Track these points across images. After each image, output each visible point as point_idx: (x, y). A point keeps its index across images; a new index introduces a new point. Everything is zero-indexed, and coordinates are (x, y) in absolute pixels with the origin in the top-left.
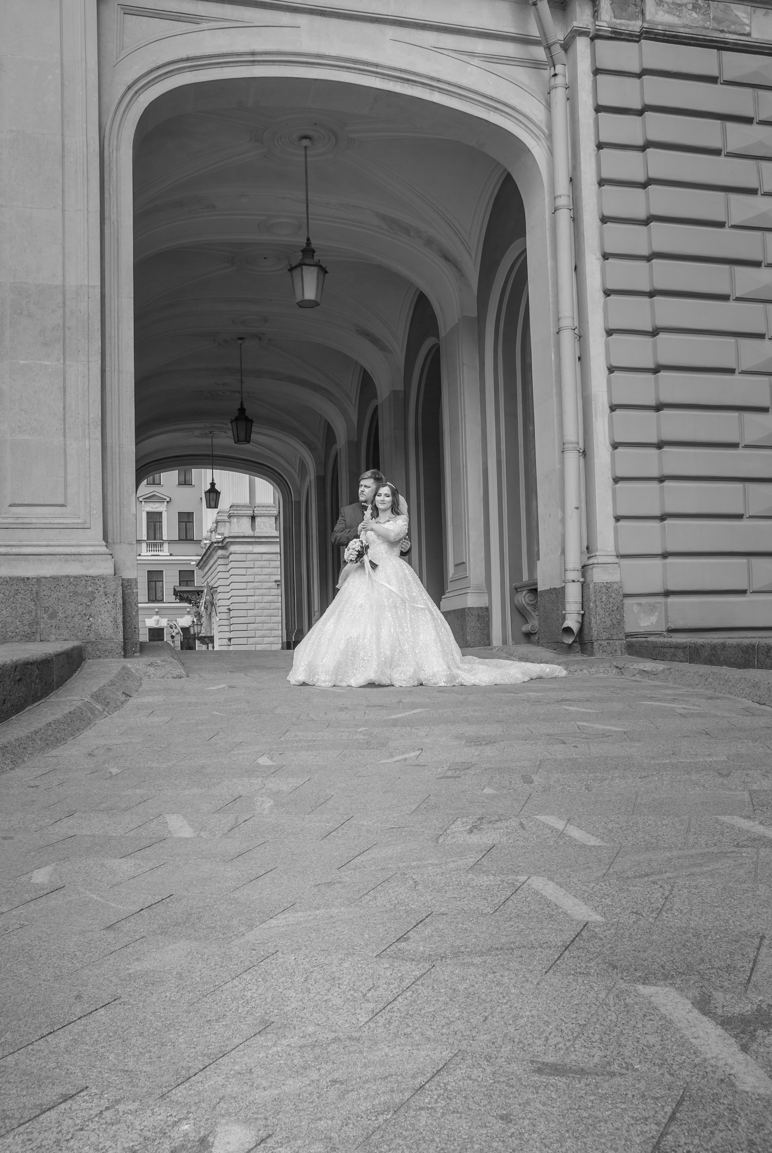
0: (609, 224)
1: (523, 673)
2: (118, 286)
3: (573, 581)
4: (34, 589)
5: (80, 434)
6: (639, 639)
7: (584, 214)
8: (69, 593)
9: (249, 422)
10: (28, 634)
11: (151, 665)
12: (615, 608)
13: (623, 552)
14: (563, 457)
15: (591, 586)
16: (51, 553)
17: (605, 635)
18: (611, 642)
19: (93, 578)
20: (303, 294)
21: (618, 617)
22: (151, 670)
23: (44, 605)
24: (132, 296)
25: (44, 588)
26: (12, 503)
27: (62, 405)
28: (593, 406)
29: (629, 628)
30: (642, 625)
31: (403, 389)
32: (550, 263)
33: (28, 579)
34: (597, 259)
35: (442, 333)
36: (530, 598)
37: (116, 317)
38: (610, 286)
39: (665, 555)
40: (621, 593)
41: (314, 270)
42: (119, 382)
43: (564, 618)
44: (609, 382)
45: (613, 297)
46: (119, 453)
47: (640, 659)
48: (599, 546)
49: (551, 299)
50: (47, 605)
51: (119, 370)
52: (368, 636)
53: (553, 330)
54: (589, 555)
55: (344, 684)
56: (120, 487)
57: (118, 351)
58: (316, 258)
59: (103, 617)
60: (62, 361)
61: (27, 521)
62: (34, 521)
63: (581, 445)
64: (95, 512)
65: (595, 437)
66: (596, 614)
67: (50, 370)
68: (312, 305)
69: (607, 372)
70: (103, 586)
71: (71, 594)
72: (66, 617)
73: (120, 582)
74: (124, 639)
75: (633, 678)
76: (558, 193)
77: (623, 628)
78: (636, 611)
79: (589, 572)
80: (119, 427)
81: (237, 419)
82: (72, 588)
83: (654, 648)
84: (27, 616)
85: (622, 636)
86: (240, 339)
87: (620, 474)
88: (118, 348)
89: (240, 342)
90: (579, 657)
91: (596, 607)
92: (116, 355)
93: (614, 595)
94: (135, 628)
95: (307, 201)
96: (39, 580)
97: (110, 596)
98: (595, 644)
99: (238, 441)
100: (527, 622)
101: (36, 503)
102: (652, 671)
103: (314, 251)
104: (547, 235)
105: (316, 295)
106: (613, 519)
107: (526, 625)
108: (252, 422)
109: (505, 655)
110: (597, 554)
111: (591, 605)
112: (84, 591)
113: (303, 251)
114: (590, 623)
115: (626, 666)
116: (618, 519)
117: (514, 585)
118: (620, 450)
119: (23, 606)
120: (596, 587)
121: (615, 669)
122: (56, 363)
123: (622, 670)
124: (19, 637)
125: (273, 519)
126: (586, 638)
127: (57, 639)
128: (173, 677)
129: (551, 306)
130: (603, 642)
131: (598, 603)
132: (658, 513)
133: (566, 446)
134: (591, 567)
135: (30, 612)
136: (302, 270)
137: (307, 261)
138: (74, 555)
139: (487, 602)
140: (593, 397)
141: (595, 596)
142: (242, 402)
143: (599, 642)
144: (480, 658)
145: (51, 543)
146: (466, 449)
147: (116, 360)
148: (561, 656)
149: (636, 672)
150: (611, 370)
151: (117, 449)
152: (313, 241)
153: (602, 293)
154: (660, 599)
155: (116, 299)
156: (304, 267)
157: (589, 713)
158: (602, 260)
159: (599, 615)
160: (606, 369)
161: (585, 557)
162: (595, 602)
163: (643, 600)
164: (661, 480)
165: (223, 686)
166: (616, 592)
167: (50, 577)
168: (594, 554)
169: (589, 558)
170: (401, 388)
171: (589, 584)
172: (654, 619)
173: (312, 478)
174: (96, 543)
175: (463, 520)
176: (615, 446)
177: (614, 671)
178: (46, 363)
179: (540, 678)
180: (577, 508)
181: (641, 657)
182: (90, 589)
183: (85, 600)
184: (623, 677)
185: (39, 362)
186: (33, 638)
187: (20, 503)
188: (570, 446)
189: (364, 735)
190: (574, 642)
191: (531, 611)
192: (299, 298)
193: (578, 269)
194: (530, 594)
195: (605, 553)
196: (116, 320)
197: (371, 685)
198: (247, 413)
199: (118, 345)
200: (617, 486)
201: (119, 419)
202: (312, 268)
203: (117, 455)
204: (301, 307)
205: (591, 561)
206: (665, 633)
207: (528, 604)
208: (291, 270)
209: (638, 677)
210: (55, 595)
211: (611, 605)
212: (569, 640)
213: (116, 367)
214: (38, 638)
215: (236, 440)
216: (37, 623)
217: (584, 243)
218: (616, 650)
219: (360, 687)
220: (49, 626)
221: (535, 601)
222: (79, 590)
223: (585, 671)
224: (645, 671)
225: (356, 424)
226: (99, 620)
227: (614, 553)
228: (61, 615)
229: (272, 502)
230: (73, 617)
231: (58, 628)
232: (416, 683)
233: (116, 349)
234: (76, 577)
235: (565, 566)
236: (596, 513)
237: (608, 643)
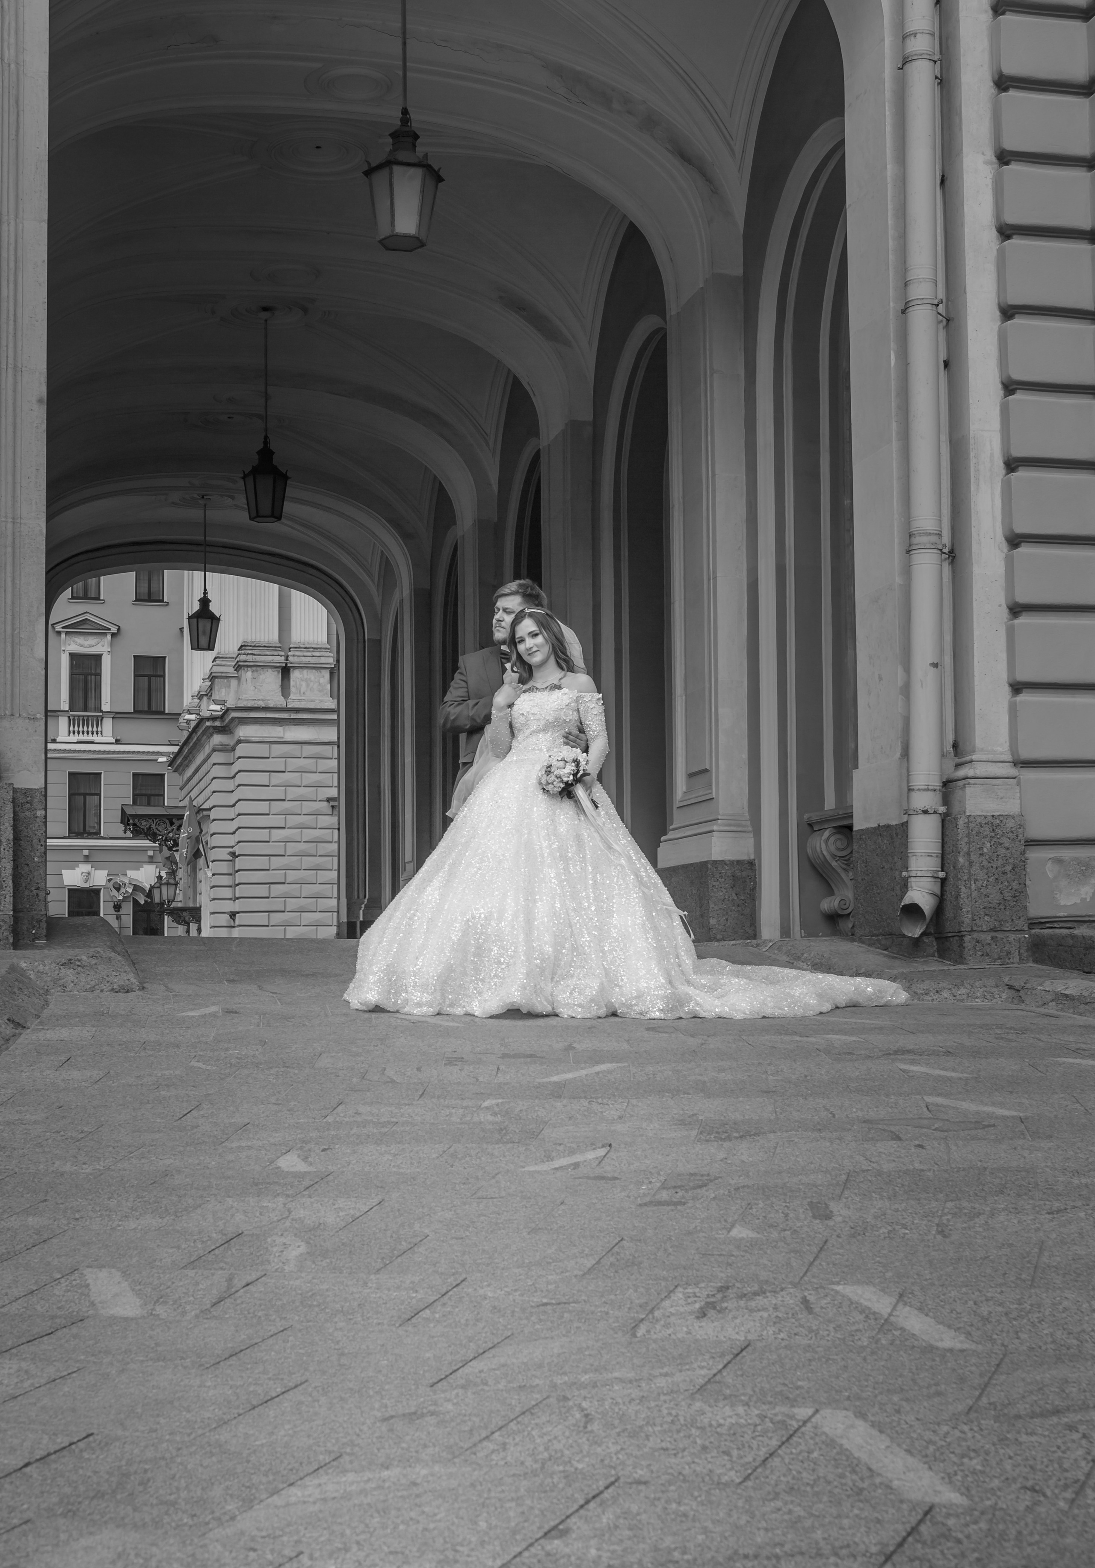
0: (1012, 93)
1: (820, 996)
2: (17, 196)
3: (925, 812)
6: (1057, 931)
7: (962, 70)
9: (280, 478)
11: (69, 963)
12: (1009, 868)
13: (1026, 754)
14: (909, 561)
15: (961, 823)
17: (986, 922)
18: (1000, 935)
20: (393, 223)
21: (1015, 885)
22: (69, 974)
24: (46, 217)
28: (973, 461)
29: (1037, 909)
30: (1062, 903)
31: (591, 419)
32: (890, 170)
34: (986, 163)
35: (673, 308)
36: (839, 844)
37: (12, 258)
38: (1012, 218)
40: (1021, 837)
41: (417, 173)
42: (15, 391)
43: (905, 886)
44: (1005, 412)
45: (1017, 242)
46: (14, 533)
47: (1058, 971)
48: (978, 743)
49: (891, 243)
51: (15, 366)
52: (509, 915)
53: (893, 306)
54: (957, 760)
55: (459, 1011)
56: (13, 603)
57: (15, 329)
58: (420, 150)
63: (946, 539)
65: (973, 523)
66: (969, 879)
68: (412, 244)
69: (1002, 393)
73: (9, 797)
74: (14, 910)
75: (1043, 1010)
76: (911, 27)
77: (1025, 907)
78: (1050, 875)
79: (958, 793)
80: (14, 483)
81: (255, 472)
83: (1086, 949)
85: (1022, 924)
86: (265, 309)
87: (1022, 598)
88: (15, 321)
89: (264, 315)
90: (935, 966)
91: (971, 864)
92: (11, 337)
93: (1006, 842)
94: (38, 889)
95: (404, 32)
98: (967, 938)
99: (256, 516)
100: (831, 893)
102: (1081, 996)
103: (416, 137)
104: (887, 113)
105: (419, 226)
106: (1007, 690)
107: (828, 900)
108: (285, 478)
109: (785, 958)
110: (974, 757)
111: (961, 860)
113: (394, 135)
114: (958, 897)
115: (1028, 986)
116: (1017, 688)
117: (806, 816)
118: (1025, 550)
120: (972, 825)
121: (1007, 990)
123: (1022, 993)
125: (327, 674)
126: (949, 927)
128: (112, 990)
129: (891, 257)
130: (982, 936)
131: (974, 857)
133: (916, 540)
134: (961, 783)
136: (391, 173)
137: (402, 156)
139: (752, 850)
140: (972, 441)
141: (969, 843)
142: (266, 437)
143: (975, 935)
144: (734, 962)
146: (715, 541)
147: (11, 345)
148: (897, 963)
149: (1049, 997)
150: (1010, 387)
151: (10, 526)
152: (413, 115)
153: (994, 233)
154: (1094, 853)
155: (12, 223)
156: (396, 169)
157: (949, 1079)
158: (996, 166)
159: (976, 880)
160: (1000, 386)
161: (950, 764)
162: (968, 854)
163: (1067, 853)
165: (213, 1009)
166: (1010, 835)
168: (968, 758)
169: (958, 766)
170: (587, 416)
171: (956, 819)
172: (1087, 891)
173: (406, 592)
175: (707, 685)
176: (1015, 541)
177: (1004, 996)
179: (853, 1006)
180: (935, 665)
181: (1060, 966)
184: (1023, 1006)
188: (924, 539)
189: (495, 1114)
190: (923, 934)
191: (840, 871)
192: (384, 231)
193: (947, 183)
194: (838, 836)
195: (991, 757)
196: (12, 265)
197: (513, 1013)
198: (276, 461)
199: (15, 315)
200: (1017, 622)
201: (14, 467)
202: (412, 171)
203: (10, 538)
204: (387, 248)
205: (961, 773)
207: (834, 856)
208: (367, 173)
209: (1052, 1009)
211: (1000, 862)
212: (915, 931)
213: (11, 361)
215: (254, 514)
217: (961, 129)
218: (1009, 953)
219: (491, 1017)
221: (849, 851)
223: (945, 994)
224: (1066, 996)
225: (495, 488)
227: (1011, 760)
229: (325, 639)
232: (603, 1012)
233: (11, 323)
235: (908, 782)
236: (973, 676)
237: (992, 938)
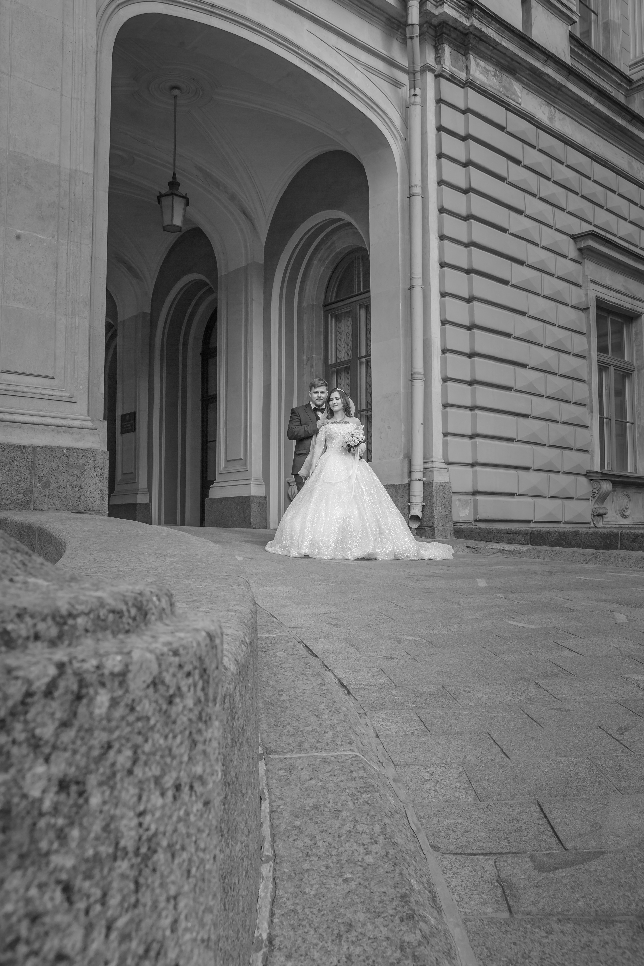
0: (445, 215)
2: (97, 179)
3: (420, 480)
4: (30, 457)
5: (70, 311)
7: (429, 203)
8: (63, 463)
10: (22, 502)
12: (447, 502)
13: (451, 460)
14: (412, 384)
15: (434, 485)
16: (44, 423)
17: (441, 522)
18: (445, 528)
19: (84, 450)
20: (173, 221)
21: (449, 509)
23: (38, 474)
25: (39, 457)
26: (4, 369)
27: (55, 281)
28: (432, 348)
29: (455, 519)
30: (461, 516)
33: (25, 447)
34: (437, 238)
38: (444, 260)
39: (473, 465)
40: (450, 491)
44: (442, 332)
45: (445, 269)
48: (434, 455)
49: (400, 262)
50: (42, 474)
51: (95, 257)
53: (401, 286)
59: (92, 489)
60: (56, 237)
61: (18, 388)
62: (25, 390)
64: (81, 387)
65: (432, 371)
66: (436, 506)
67: (45, 244)
68: (178, 230)
69: (440, 324)
70: (92, 459)
71: (64, 465)
72: (58, 487)
74: (108, 511)
77: (452, 517)
78: (458, 505)
79: (430, 474)
82: (64, 459)
84: (22, 484)
85: (451, 523)
87: (448, 401)
93: (446, 492)
96: (34, 448)
97: (99, 470)
98: (436, 529)
101: (27, 372)
103: (179, 185)
106: (443, 435)
110: (434, 460)
112: (76, 463)
113: (170, 183)
114: (432, 513)
115: (479, 547)
116: (446, 435)
118: (449, 383)
119: (19, 473)
122: (51, 239)
124: (13, 505)
126: (426, 524)
127: (49, 508)
129: (400, 267)
130: (441, 528)
131: (438, 498)
132: (470, 433)
134: (430, 469)
135: (25, 480)
137: (175, 192)
138: (65, 427)
139: (266, 492)
140: (432, 341)
141: (436, 492)
143: (438, 527)
145: (42, 413)
150: (444, 323)
153: (438, 264)
154: (470, 497)
156: (173, 197)
158: (440, 240)
159: (438, 506)
160: (441, 321)
162: (436, 496)
163: (462, 497)
164: (472, 409)
166: (448, 490)
167: (45, 447)
168: (430, 460)
170: (147, 311)
171: (432, 483)
172: (467, 511)
174: (82, 417)
176: (445, 380)
178: (41, 237)
180: (423, 424)
182: (81, 461)
183: (76, 472)
185: (35, 234)
186: (27, 506)
187: (12, 370)
188: (419, 376)
195: (438, 460)
200: (446, 410)
202: (179, 199)
206: (473, 523)
210: (49, 465)
211: (445, 500)
212: (416, 525)
214: (32, 507)
216: (32, 492)
217: (429, 224)
218: (448, 534)
220: (42, 495)
222: (72, 461)
226: (88, 492)
227: (445, 462)
228: (54, 485)
230: (64, 488)
231: (50, 497)
232: (392, 557)
234: (68, 449)
235: (411, 468)
236: (432, 429)
237: (443, 529)
